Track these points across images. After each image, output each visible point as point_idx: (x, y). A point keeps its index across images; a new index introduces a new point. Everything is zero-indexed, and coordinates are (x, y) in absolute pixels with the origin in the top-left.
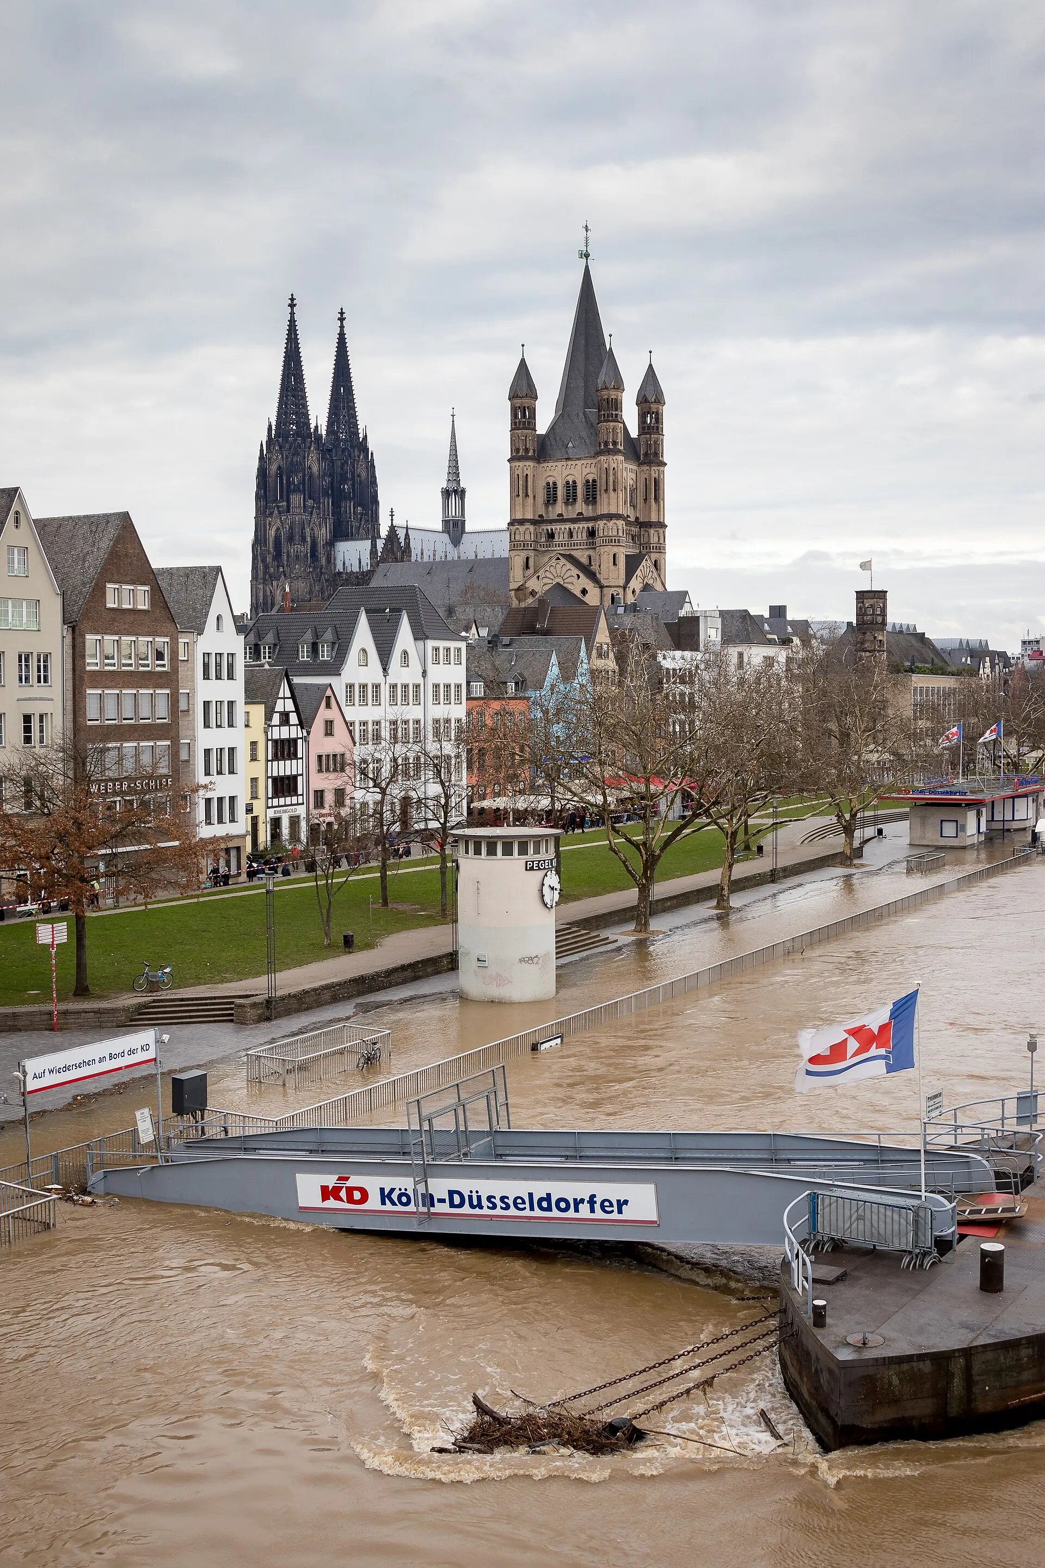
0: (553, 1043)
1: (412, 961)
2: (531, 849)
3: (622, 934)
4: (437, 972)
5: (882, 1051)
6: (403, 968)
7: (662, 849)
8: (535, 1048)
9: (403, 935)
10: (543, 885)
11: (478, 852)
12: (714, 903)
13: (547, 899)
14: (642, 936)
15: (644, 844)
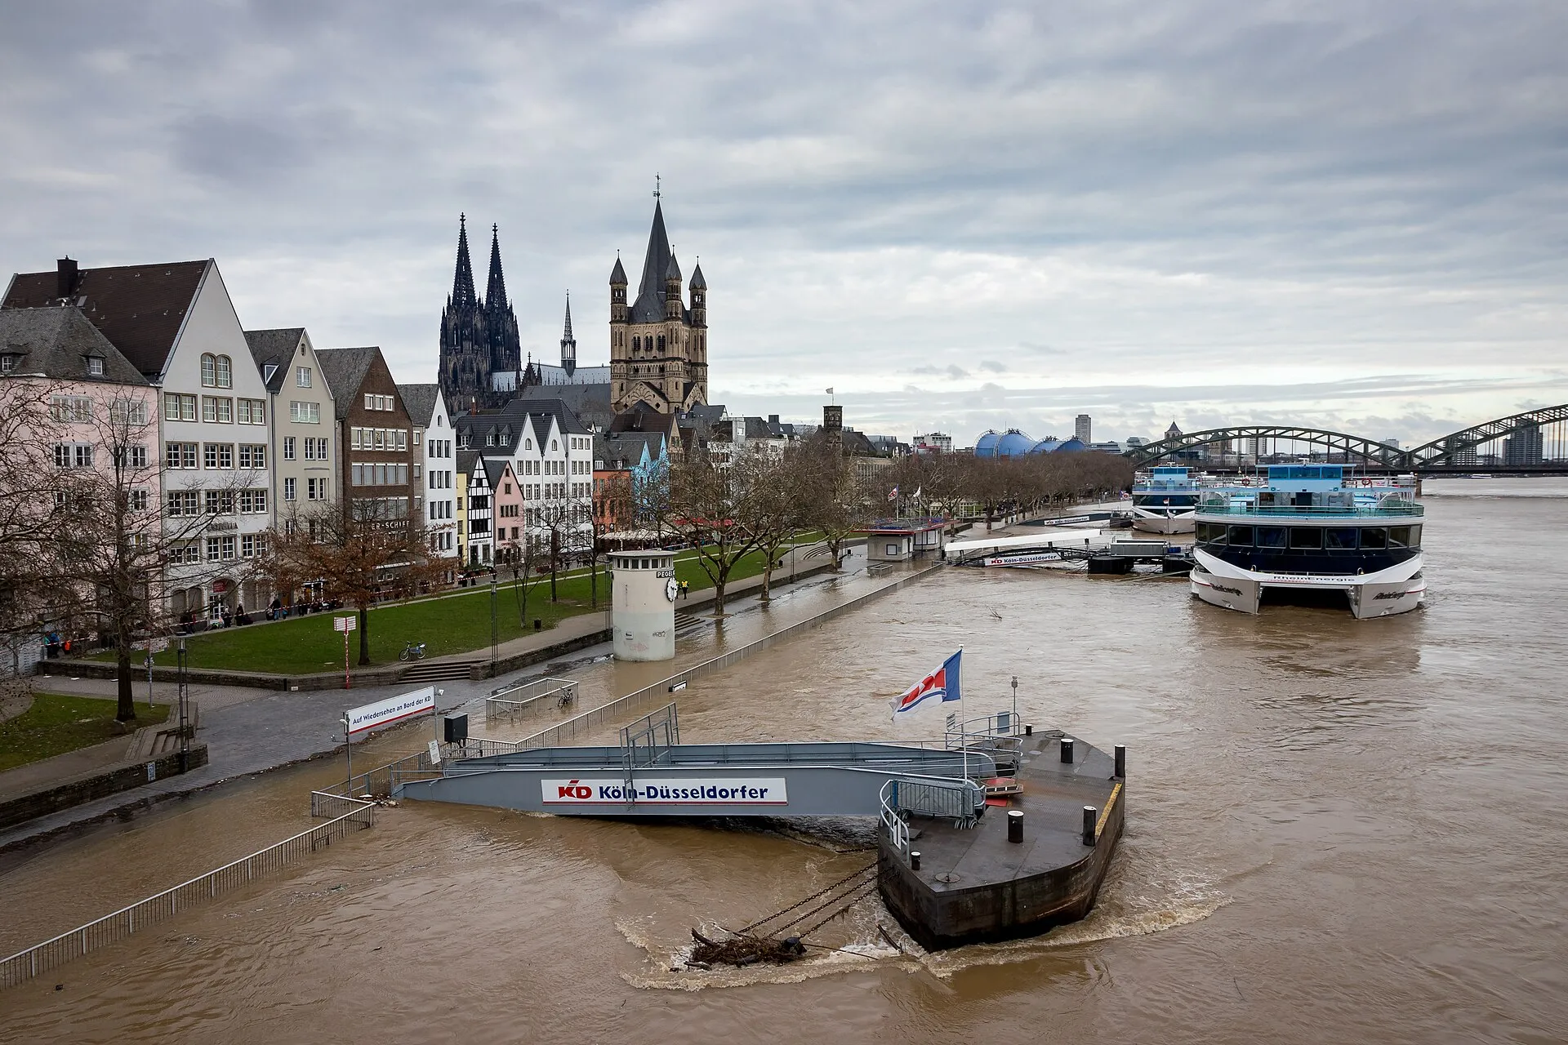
0: (681, 687)
1: (581, 636)
2: (660, 565)
3: (708, 616)
4: (597, 643)
5: (939, 689)
6: (576, 641)
7: (732, 563)
8: (671, 690)
9: (571, 619)
10: (667, 586)
11: (626, 566)
12: (759, 596)
13: (670, 596)
14: (720, 617)
15: (720, 560)
